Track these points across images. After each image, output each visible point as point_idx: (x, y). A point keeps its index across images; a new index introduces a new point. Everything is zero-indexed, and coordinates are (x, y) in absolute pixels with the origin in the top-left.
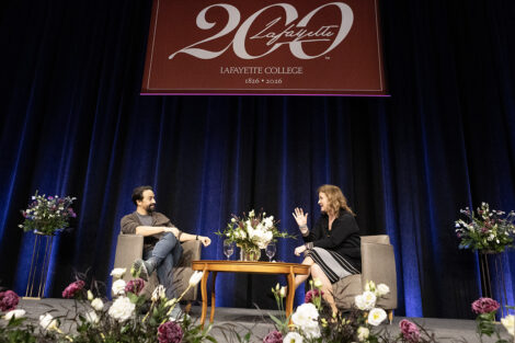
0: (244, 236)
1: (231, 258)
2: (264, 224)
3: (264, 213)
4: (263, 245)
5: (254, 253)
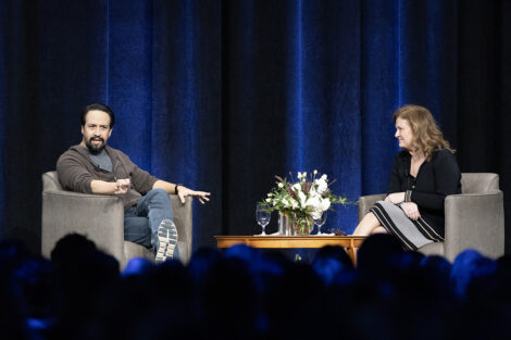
0: (295, 205)
2: (317, 186)
3: (316, 172)
4: (317, 215)
5: (306, 224)
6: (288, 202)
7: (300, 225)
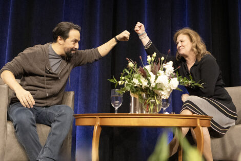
0: (145, 83)
1: (120, 110)
2: (164, 70)
3: (163, 58)
4: (165, 95)
5: (154, 104)
6: (138, 81)
7: (149, 105)
